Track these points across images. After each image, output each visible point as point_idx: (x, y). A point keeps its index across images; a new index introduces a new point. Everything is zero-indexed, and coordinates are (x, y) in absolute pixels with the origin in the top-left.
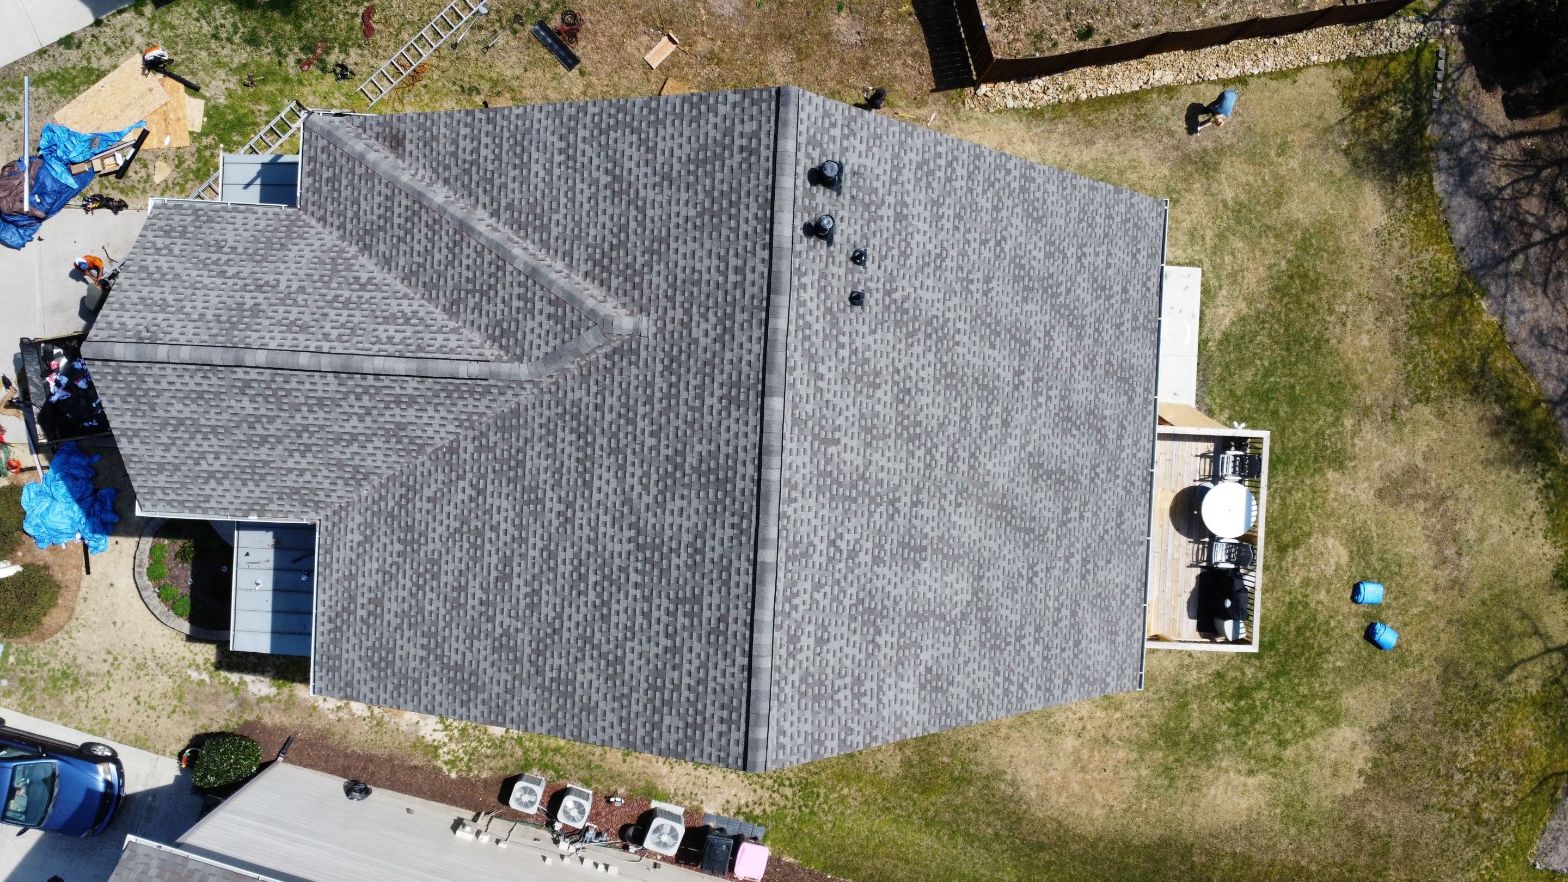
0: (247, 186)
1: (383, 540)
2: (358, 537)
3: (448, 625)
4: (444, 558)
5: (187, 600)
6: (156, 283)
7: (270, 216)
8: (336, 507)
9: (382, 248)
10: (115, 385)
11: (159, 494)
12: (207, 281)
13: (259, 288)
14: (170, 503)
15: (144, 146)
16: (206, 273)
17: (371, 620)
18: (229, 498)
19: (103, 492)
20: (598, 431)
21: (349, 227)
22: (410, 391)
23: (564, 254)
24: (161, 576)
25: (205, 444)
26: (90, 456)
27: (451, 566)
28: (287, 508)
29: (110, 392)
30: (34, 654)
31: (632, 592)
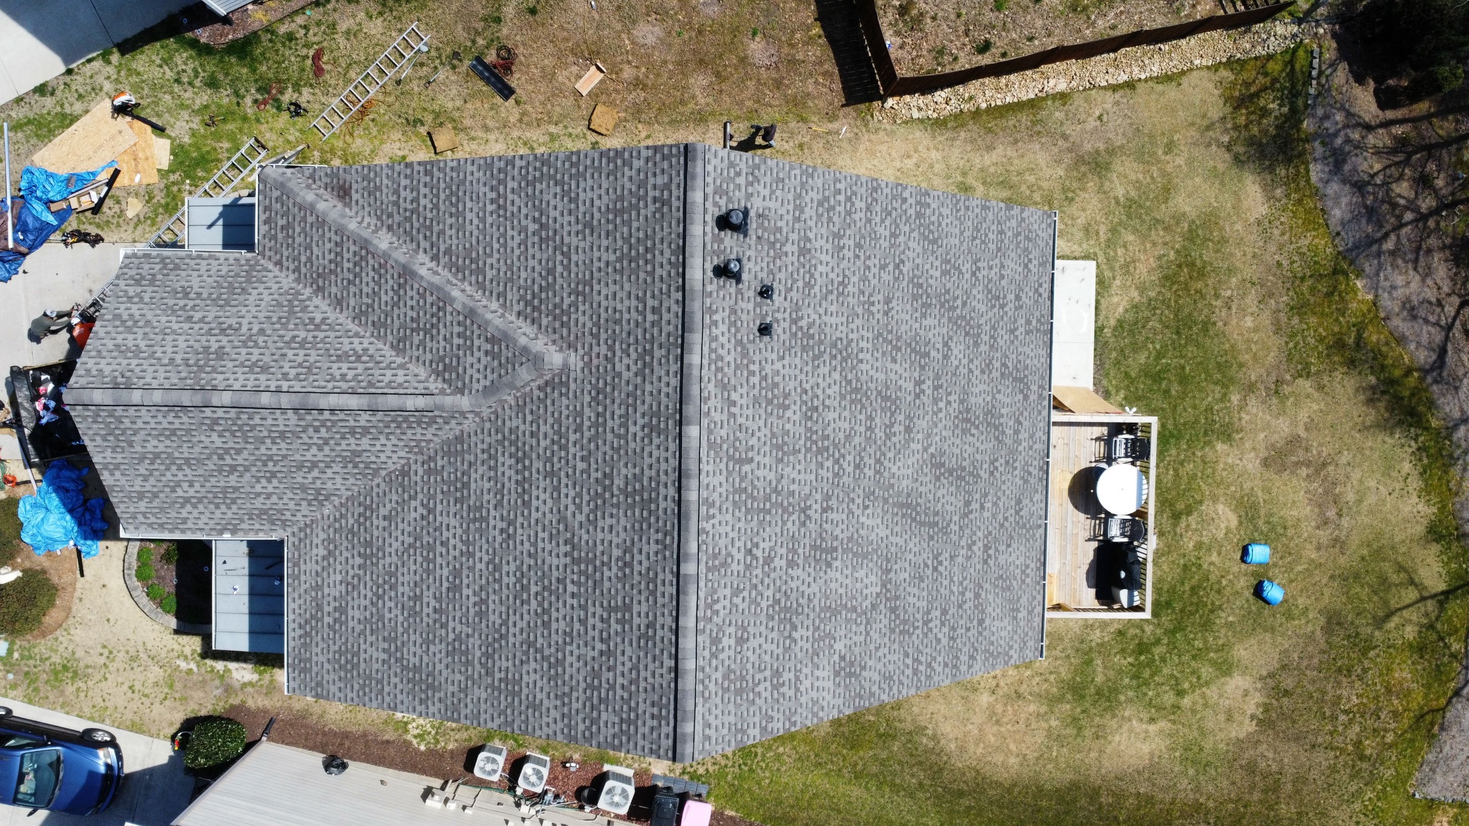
0: (210, 226)
1: (345, 554)
2: (322, 552)
3: (406, 631)
4: (400, 570)
5: (173, 598)
6: (129, 330)
7: (232, 261)
8: (302, 525)
9: (334, 290)
10: (95, 426)
11: (141, 518)
12: (175, 326)
13: (223, 331)
14: (150, 525)
15: (116, 184)
16: (174, 319)
17: (337, 627)
18: (204, 519)
19: (93, 501)
20: (534, 456)
21: (303, 270)
22: (363, 423)
23: (499, 295)
24: (149, 577)
25: (180, 474)
26: (79, 470)
27: (407, 578)
28: (257, 526)
29: (91, 432)
30: (36, 650)
31: (570, 601)
